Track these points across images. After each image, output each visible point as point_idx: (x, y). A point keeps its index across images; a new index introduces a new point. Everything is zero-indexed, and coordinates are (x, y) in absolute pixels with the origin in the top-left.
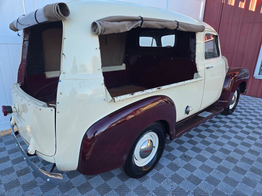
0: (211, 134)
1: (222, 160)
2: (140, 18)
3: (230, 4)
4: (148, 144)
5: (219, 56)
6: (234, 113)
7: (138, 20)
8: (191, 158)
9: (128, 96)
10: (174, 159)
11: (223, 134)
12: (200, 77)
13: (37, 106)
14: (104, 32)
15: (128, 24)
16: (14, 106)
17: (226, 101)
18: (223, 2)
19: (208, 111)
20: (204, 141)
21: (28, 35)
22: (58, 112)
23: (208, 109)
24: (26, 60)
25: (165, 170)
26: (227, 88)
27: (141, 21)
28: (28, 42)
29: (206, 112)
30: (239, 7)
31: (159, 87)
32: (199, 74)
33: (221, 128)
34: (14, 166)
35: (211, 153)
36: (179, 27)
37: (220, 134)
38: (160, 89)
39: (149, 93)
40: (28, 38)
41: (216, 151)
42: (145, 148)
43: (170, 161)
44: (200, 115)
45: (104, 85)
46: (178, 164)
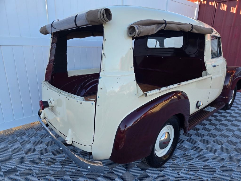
0: (215, 127)
1: (231, 151)
2: (164, 22)
3: (222, 9)
4: (165, 136)
5: (221, 55)
6: (232, 108)
7: (162, 24)
8: (202, 150)
9: (156, 91)
10: (186, 150)
11: (226, 128)
12: (209, 74)
13: (78, 101)
14: (139, 35)
15: (156, 27)
16: (50, 101)
17: (227, 97)
18: (215, 8)
19: (212, 106)
20: (210, 133)
21: (56, 38)
22: (98, 106)
23: (211, 104)
24: (53, 60)
25: (180, 161)
26: (228, 85)
27: (165, 24)
28: (56, 44)
29: (210, 107)
30: (231, 11)
31: (179, 83)
32: (208, 72)
33: (223, 122)
34: (41, 157)
35: (219, 145)
36: (193, 29)
37: (224, 128)
38: (179, 85)
39: (171, 89)
40: (56, 41)
41: (223, 143)
42: (163, 140)
43: (183, 152)
44: (206, 109)
45: (135, 81)
46: (190, 155)
